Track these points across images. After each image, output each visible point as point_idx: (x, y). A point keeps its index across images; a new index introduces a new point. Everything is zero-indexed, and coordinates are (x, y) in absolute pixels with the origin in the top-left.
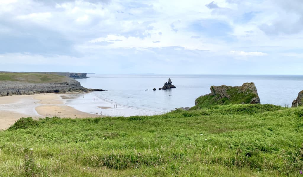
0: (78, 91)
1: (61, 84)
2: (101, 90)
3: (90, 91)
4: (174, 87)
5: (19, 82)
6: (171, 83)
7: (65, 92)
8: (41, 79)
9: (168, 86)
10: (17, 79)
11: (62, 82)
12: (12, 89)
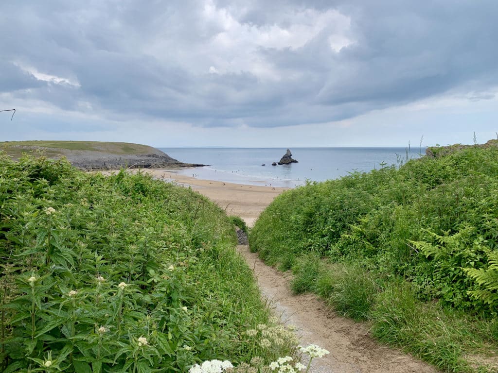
0: (173, 165)
1: (149, 156)
2: (202, 166)
3: (189, 166)
4: (296, 162)
5: (100, 153)
6: (291, 155)
7: (159, 167)
8: (123, 149)
9: (287, 160)
10: (96, 148)
11: (150, 154)
12: (97, 161)
